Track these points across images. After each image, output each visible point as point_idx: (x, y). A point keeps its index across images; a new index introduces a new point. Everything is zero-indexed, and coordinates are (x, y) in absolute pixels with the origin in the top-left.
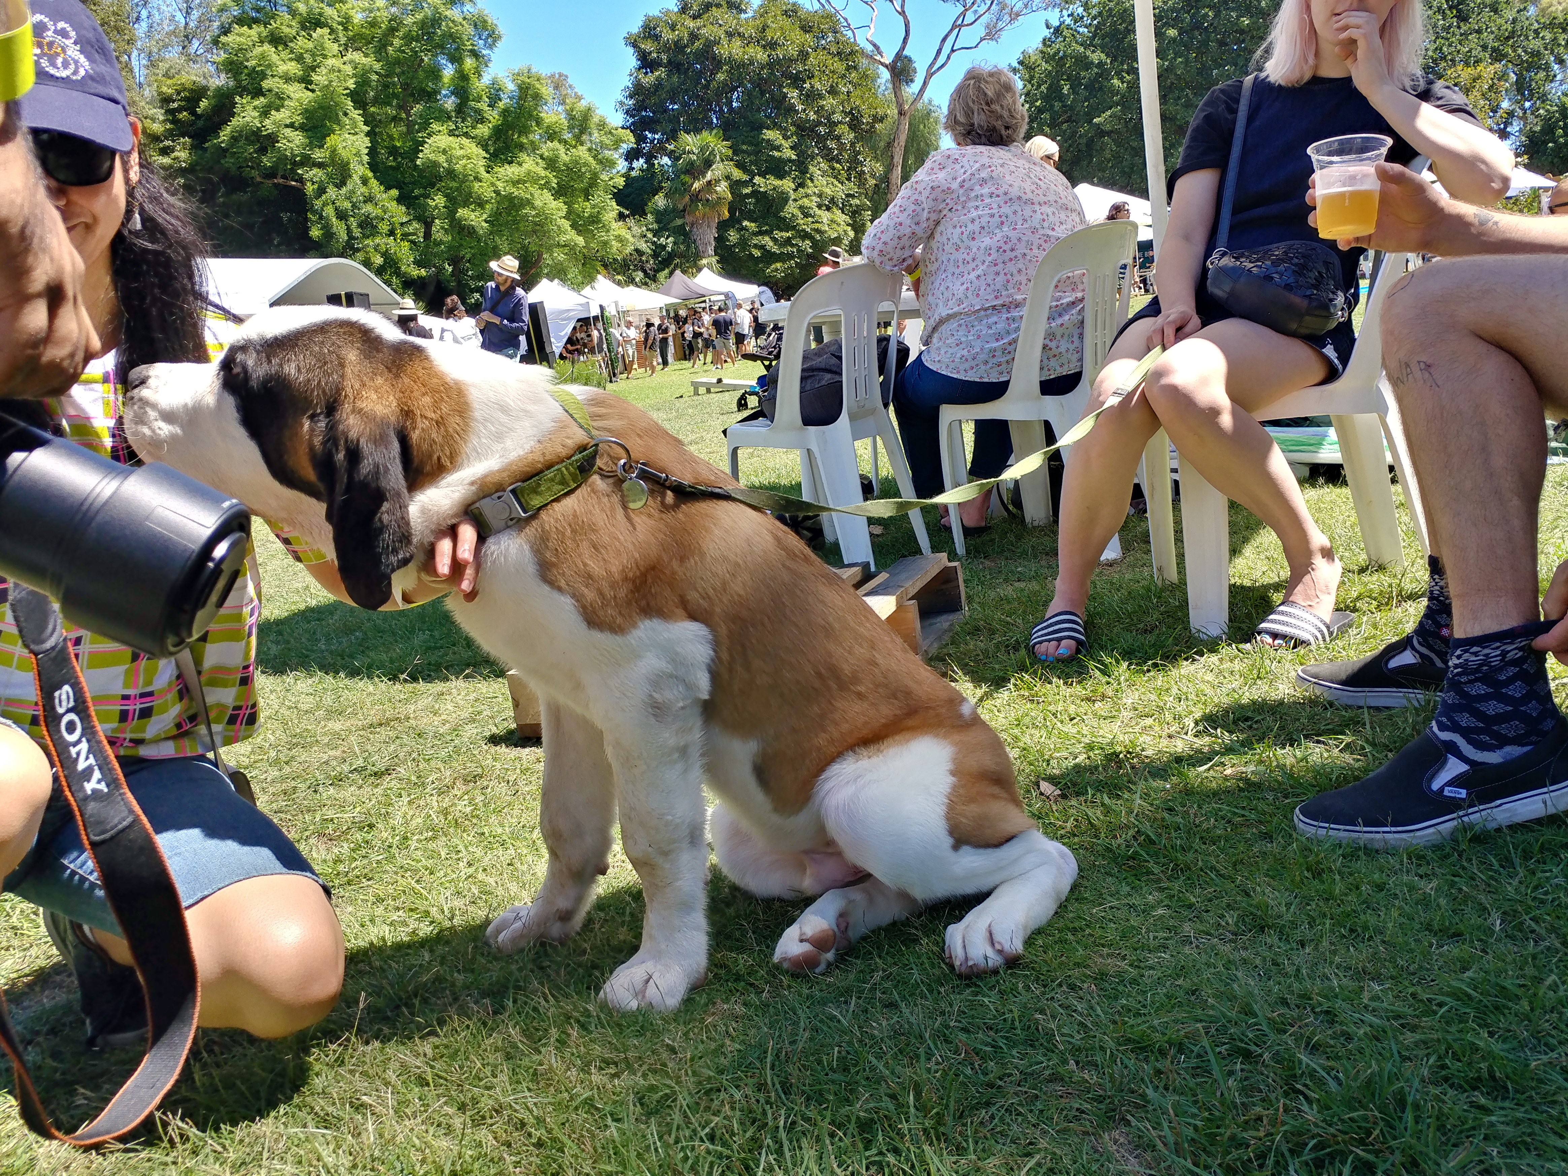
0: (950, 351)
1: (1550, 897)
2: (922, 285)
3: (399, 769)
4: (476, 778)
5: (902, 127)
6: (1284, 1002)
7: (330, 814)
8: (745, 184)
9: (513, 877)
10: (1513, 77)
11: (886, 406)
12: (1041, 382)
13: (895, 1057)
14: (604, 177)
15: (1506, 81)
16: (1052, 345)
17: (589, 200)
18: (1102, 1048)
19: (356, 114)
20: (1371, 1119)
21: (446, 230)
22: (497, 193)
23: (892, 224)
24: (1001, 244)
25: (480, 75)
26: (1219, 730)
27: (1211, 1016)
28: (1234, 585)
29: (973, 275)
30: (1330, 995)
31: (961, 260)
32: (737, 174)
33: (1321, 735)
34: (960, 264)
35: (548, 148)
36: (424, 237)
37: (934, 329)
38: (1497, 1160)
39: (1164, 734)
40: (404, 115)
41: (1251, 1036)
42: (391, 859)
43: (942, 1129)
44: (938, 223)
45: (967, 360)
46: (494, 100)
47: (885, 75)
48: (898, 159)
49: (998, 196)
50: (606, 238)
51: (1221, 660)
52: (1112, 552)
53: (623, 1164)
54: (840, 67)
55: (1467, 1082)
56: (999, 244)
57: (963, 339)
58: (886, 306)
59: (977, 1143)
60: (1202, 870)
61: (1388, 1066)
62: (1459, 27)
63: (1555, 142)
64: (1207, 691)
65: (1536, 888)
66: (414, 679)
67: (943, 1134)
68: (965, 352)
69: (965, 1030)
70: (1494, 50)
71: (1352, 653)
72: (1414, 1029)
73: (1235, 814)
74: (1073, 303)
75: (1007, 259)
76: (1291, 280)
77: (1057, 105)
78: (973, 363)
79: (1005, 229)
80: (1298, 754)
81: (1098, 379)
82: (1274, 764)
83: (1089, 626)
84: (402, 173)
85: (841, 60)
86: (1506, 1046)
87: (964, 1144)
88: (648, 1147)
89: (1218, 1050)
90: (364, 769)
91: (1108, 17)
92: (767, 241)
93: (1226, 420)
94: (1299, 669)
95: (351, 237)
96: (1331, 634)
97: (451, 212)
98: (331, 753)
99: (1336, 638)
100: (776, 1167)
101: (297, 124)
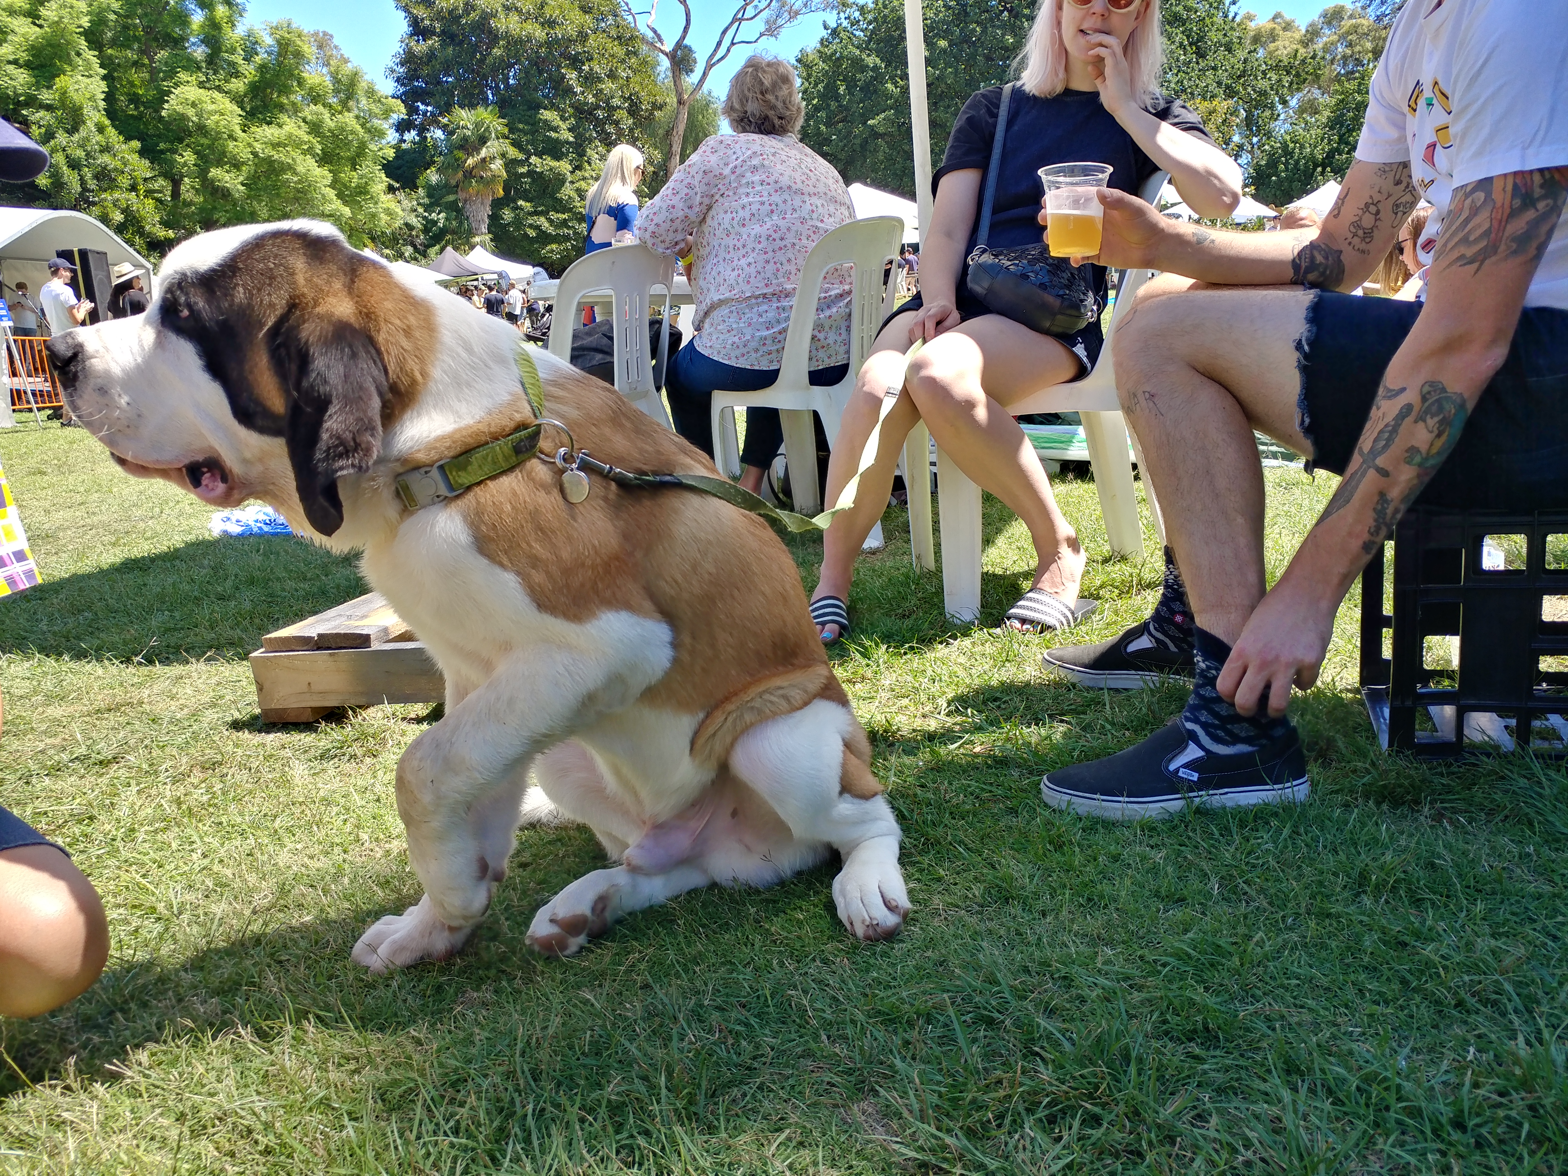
0: (722, 337)
1: (1260, 862)
2: (694, 268)
3: (128, 757)
4: (215, 765)
5: (681, 116)
6: (1026, 970)
7: (44, 807)
8: (521, 163)
9: (252, 868)
10: (1243, 114)
11: (658, 389)
12: (810, 372)
13: (648, 1039)
14: (373, 147)
15: (1237, 116)
16: (821, 336)
17: (356, 169)
18: (853, 1022)
19: (90, 55)
20: (1100, 1075)
21: (197, 190)
22: (255, 154)
23: (665, 206)
24: (771, 232)
25: (234, 25)
26: (969, 710)
27: (958, 986)
28: (987, 573)
29: (743, 262)
30: (1066, 961)
31: (731, 246)
32: (513, 153)
33: (1064, 715)
34: (731, 249)
35: (310, 111)
36: (172, 196)
37: (706, 314)
38: (1209, 1105)
39: (919, 714)
40: (146, 61)
41: (994, 1003)
42: (114, 852)
43: (693, 1109)
44: (710, 208)
45: (738, 347)
46: (250, 54)
47: (665, 63)
48: (677, 148)
49: (769, 184)
50: (374, 210)
51: (973, 644)
52: (874, 540)
53: (359, 1165)
54: (620, 51)
55: (1184, 1034)
56: (769, 233)
57: (734, 326)
58: (658, 289)
59: (728, 1121)
60: (951, 844)
61: (1117, 1025)
62: (1198, 63)
63: (1278, 176)
64: (959, 673)
65: (1249, 854)
66: (151, 662)
67: (695, 1114)
68: (736, 339)
69: (719, 1008)
70: (1228, 87)
71: (1094, 638)
72: (1140, 988)
73: (983, 789)
74: (841, 296)
75: (776, 248)
76: (1046, 279)
77: (833, 105)
78: (745, 350)
79: (775, 218)
80: (1043, 732)
81: (863, 370)
82: (1020, 742)
83: (851, 610)
84: (144, 124)
85: (621, 44)
86: (1219, 1000)
87: (716, 1123)
88: (387, 1146)
89: (963, 1018)
90: (87, 757)
91: (883, 23)
92: (542, 221)
93: (981, 413)
94: (1045, 652)
95: (85, 189)
96: (1075, 619)
97: (202, 173)
98: (48, 741)
99: (1081, 623)
100: (524, 1157)
101: (21, 61)
